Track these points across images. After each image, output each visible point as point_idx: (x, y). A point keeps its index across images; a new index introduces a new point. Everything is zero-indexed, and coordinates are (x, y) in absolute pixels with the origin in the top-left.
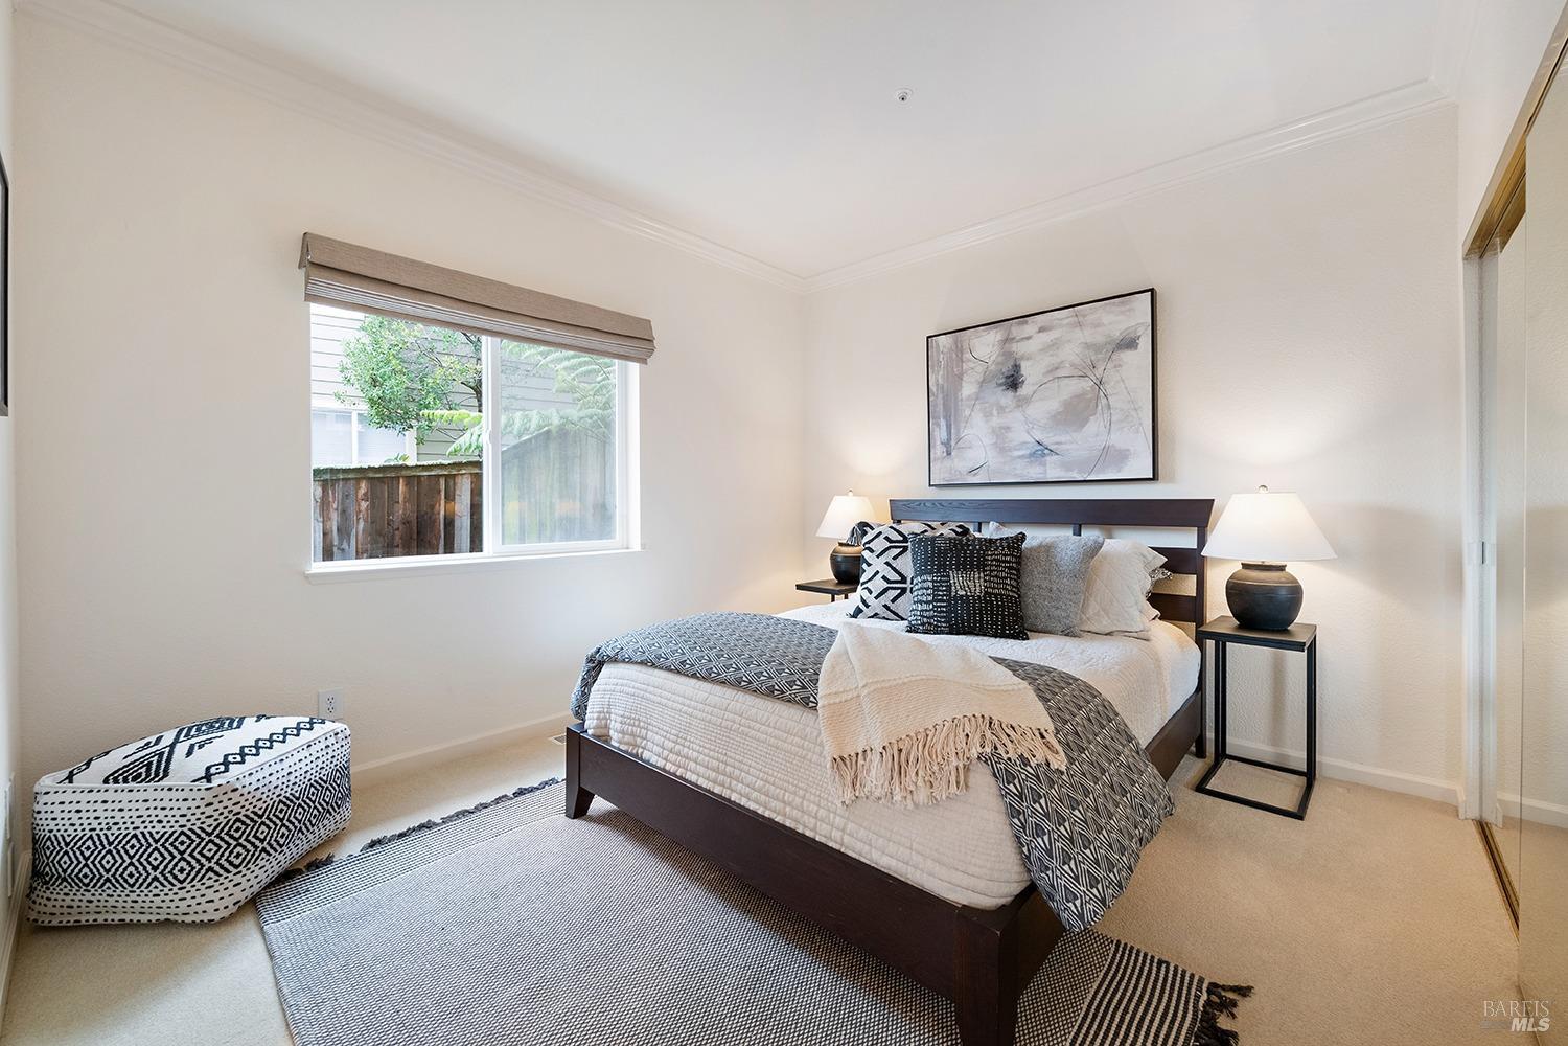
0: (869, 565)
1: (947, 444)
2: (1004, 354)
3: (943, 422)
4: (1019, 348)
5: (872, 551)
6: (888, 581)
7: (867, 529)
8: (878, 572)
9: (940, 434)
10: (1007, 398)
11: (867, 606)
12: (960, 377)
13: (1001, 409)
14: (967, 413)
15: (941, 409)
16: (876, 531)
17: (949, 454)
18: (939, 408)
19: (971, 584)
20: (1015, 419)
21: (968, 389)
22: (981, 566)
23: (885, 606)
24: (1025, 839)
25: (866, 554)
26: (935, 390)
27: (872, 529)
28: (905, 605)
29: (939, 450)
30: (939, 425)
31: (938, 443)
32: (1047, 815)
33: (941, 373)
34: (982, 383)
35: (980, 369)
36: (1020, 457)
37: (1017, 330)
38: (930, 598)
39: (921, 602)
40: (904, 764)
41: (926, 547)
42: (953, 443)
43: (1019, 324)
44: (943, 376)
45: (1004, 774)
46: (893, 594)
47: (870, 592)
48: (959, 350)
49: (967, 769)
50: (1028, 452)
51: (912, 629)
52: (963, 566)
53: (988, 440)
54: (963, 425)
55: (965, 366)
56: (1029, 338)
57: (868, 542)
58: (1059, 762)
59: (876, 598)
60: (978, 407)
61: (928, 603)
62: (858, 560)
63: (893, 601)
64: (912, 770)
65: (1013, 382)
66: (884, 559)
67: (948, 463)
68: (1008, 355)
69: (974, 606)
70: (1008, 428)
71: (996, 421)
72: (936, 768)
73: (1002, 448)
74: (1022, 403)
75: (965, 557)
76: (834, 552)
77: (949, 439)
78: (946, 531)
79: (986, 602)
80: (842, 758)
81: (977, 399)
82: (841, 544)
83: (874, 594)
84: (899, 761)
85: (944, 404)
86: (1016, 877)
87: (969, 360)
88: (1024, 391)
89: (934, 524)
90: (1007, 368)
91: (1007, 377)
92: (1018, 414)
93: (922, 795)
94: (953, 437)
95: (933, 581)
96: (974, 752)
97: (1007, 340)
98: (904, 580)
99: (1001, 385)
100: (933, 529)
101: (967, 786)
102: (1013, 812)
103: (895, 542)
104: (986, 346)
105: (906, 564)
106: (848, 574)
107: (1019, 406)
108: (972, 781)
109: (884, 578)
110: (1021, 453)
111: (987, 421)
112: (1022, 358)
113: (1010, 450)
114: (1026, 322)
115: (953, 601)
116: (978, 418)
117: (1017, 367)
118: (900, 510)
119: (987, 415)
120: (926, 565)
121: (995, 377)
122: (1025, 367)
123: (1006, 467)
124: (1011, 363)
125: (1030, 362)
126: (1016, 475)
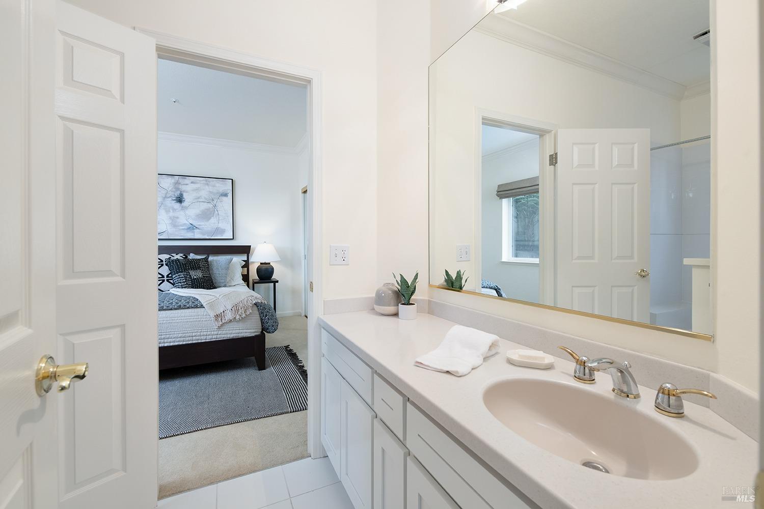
2: (175, 188)
4: (183, 188)
10: (177, 205)
13: (174, 210)
20: (180, 214)
22: (199, 268)
34: (165, 198)
35: (164, 192)
36: (183, 229)
37: (181, 180)
43: (182, 178)
50: (186, 227)
52: (192, 269)
53: (168, 222)
56: (187, 184)
60: (162, 207)
61: (184, 282)
65: (180, 200)
68: (177, 189)
70: (177, 218)
71: (171, 214)
73: (174, 225)
74: (184, 208)
88: (184, 204)
90: (177, 194)
91: (177, 198)
92: (182, 213)
95: (182, 275)
97: (177, 183)
98: (163, 277)
99: (175, 200)
100: (173, 256)
104: (167, 183)
107: (182, 210)
110: (183, 227)
111: (167, 214)
112: (184, 191)
113: (178, 226)
114: (185, 178)
115: (194, 280)
116: (162, 212)
117: (181, 195)
119: (167, 211)
121: (170, 197)
122: (185, 196)
123: (177, 233)
124: (178, 192)
125: (187, 194)
126: (181, 236)
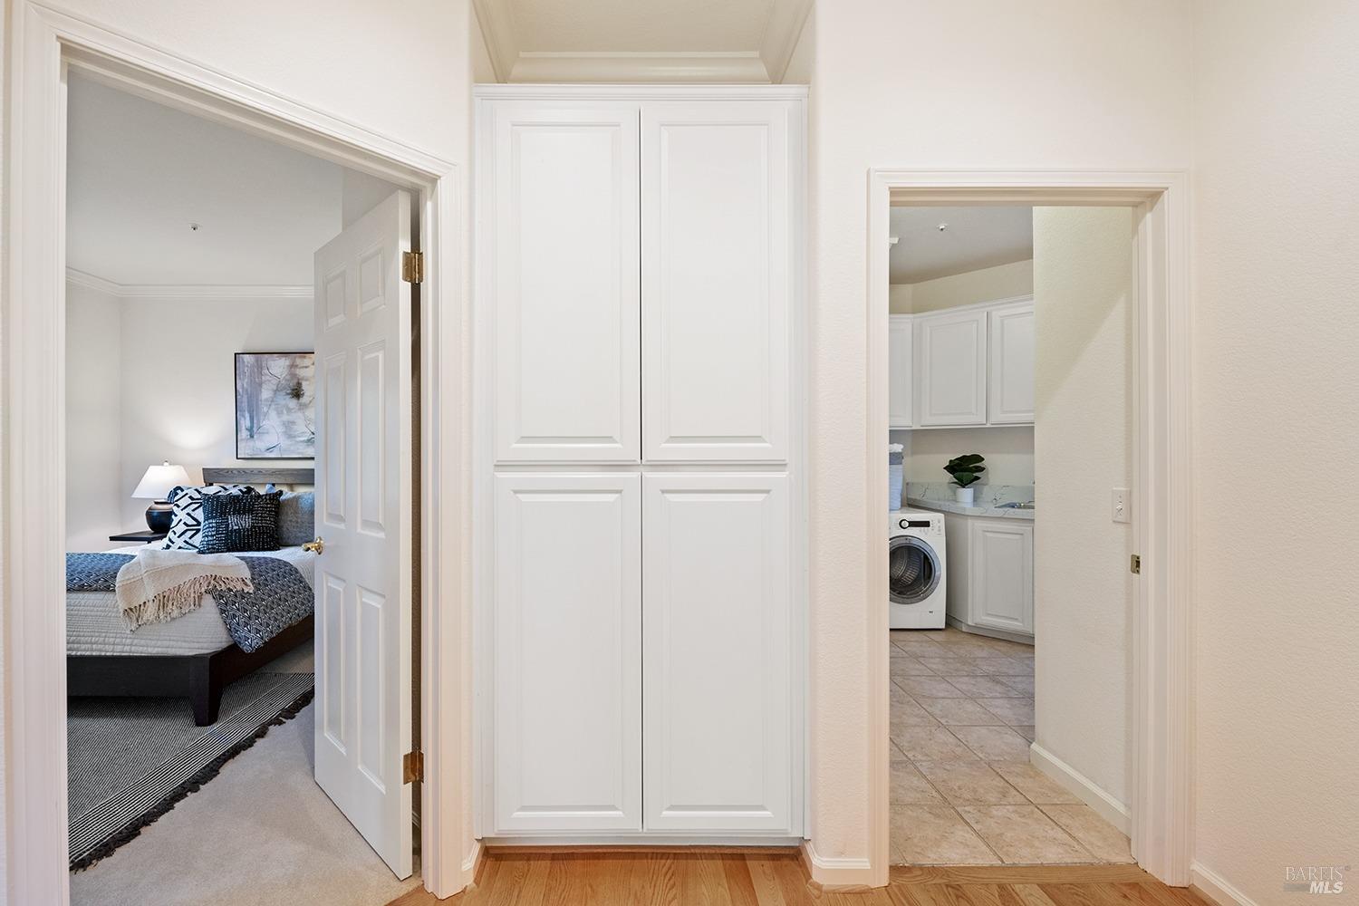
0: (176, 516)
1: (250, 430)
2: (291, 374)
3: (247, 415)
4: (301, 373)
5: (178, 506)
6: (187, 525)
7: (179, 491)
8: (181, 520)
9: (245, 423)
10: (293, 403)
11: (173, 543)
12: (260, 385)
13: (289, 410)
14: (265, 409)
15: (246, 406)
16: (184, 493)
17: (252, 436)
18: (244, 404)
19: (243, 522)
20: (298, 417)
21: (266, 394)
22: (251, 511)
23: (185, 542)
24: (228, 621)
25: (175, 509)
26: (241, 390)
27: (182, 490)
28: (198, 540)
29: (244, 434)
30: (244, 416)
31: (244, 428)
32: (238, 609)
33: (246, 380)
34: (276, 391)
35: (275, 381)
36: (301, 442)
37: (299, 361)
38: (213, 533)
39: (207, 536)
40: (166, 602)
41: (212, 503)
42: (255, 429)
43: (300, 357)
44: (247, 383)
45: (218, 596)
46: (190, 533)
47: (175, 534)
48: (259, 367)
49: (200, 598)
50: (306, 439)
51: (201, 552)
52: (238, 512)
53: (281, 430)
54: (262, 417)
55: (263, 378)
56: (306, 367)
57: (176, 501)
58: (251, 589)
59: (179, 537)
60: (273, 407)
61: (212, 536)
62: (169, 515)
63: (190, 538)
64: (170, 603)
65: (297, 393)
66: (186, 511)
67: (251, 443)
68: (293, 375)
69: (244, 535)
70: (293, 423)
71: (285, 417)
72: (183, 600)
73: (290, 436)
74: (303, 407)
75: (240, 507)
76: (150, 509)
77: (252, 427)
78: (235, 491)
79: (252, 531)
80: (131, 609)
81: (272, 401)
82: (156, 503)
83: (177, 535)
84: (163, 601)
85: (248, 402)
86: (224, 640)
87: (266, 375)
88: (304, 400)
89: (227, 487)
90: (293, 383)
91: (293, 390)
92: (300, 414)
93: (176, 613)
94: (255, 425)
95: (216, 523)
96: (203, 590)
97: (293, 366)
98: (199, 524)
99: (288, 394)
100: (226, 489)
101: (200, 605)
102: (222, 611)
103: (194, 499)
104: (279, 367)
105: (200, 515)
106: (160, 524)
107: (299, 409)
108: (203, 603)
109: (185, 523)
110: (302, 439)
111: (279, 417)
112: (302, 379)
113: (295, 437)
114: (305, 357)
115: (229, 533)
116: (273, 414)
117: (299, 384)
118: (210, 476)
119: (279, 413)
120: (212, 513)
121: (285, 388)
122: (305, 385)
123: (292, 448)
124: (296, 381)
125: (308, 383)
126: (299, 453)
